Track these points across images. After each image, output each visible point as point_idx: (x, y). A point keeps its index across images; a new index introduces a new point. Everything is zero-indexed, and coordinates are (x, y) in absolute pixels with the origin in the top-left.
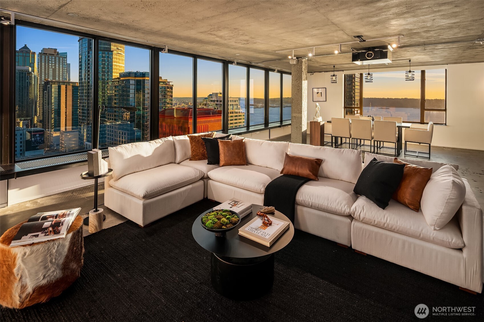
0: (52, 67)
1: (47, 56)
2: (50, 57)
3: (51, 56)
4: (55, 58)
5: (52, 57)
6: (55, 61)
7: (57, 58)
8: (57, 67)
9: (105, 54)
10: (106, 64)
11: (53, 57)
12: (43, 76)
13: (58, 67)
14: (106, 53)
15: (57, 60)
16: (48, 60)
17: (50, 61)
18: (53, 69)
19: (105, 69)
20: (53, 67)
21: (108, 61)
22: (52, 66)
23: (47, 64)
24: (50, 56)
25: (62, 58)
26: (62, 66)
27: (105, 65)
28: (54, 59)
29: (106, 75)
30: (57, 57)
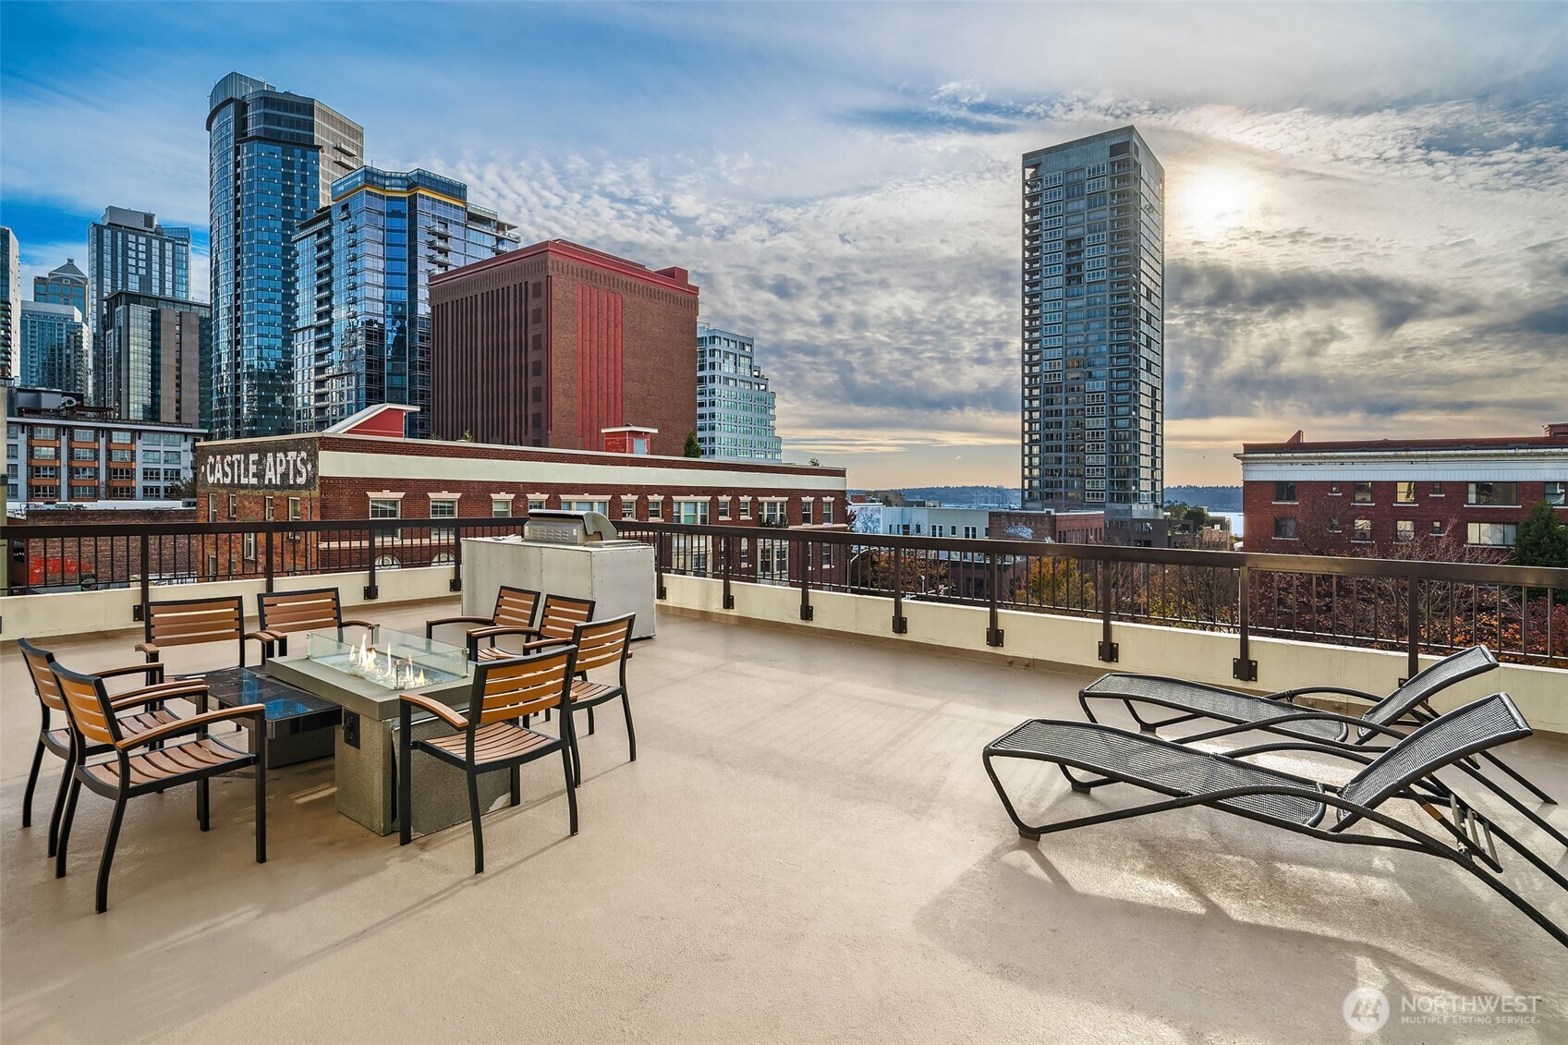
0: (137, 269)
1: (120, 234)
2: (132, 238)
3: (133, 234)
4: (149, 244)
5: (137, 239)
6: (149, 252)
7: (156, 243)
8: (156, 274)
9: (292, 156)
10: (298, 190)
11: (142, 240)
12: (107, 281)
13: (158, 273)
14: (298, 152)
15: (156, 251)
16: (126, 248)
17: (131, 249)
18: (141, 278)
19: (292, 205)
20: (142, 272)
21: (304, 179)
22: (137, 267)
23: (120, 259)
24: (130, 233)
25: (170, 245)
26: (174, 270)
27: (294, 194)
28: (144, 247)
29: (297, 202)
30: (153, 241)
